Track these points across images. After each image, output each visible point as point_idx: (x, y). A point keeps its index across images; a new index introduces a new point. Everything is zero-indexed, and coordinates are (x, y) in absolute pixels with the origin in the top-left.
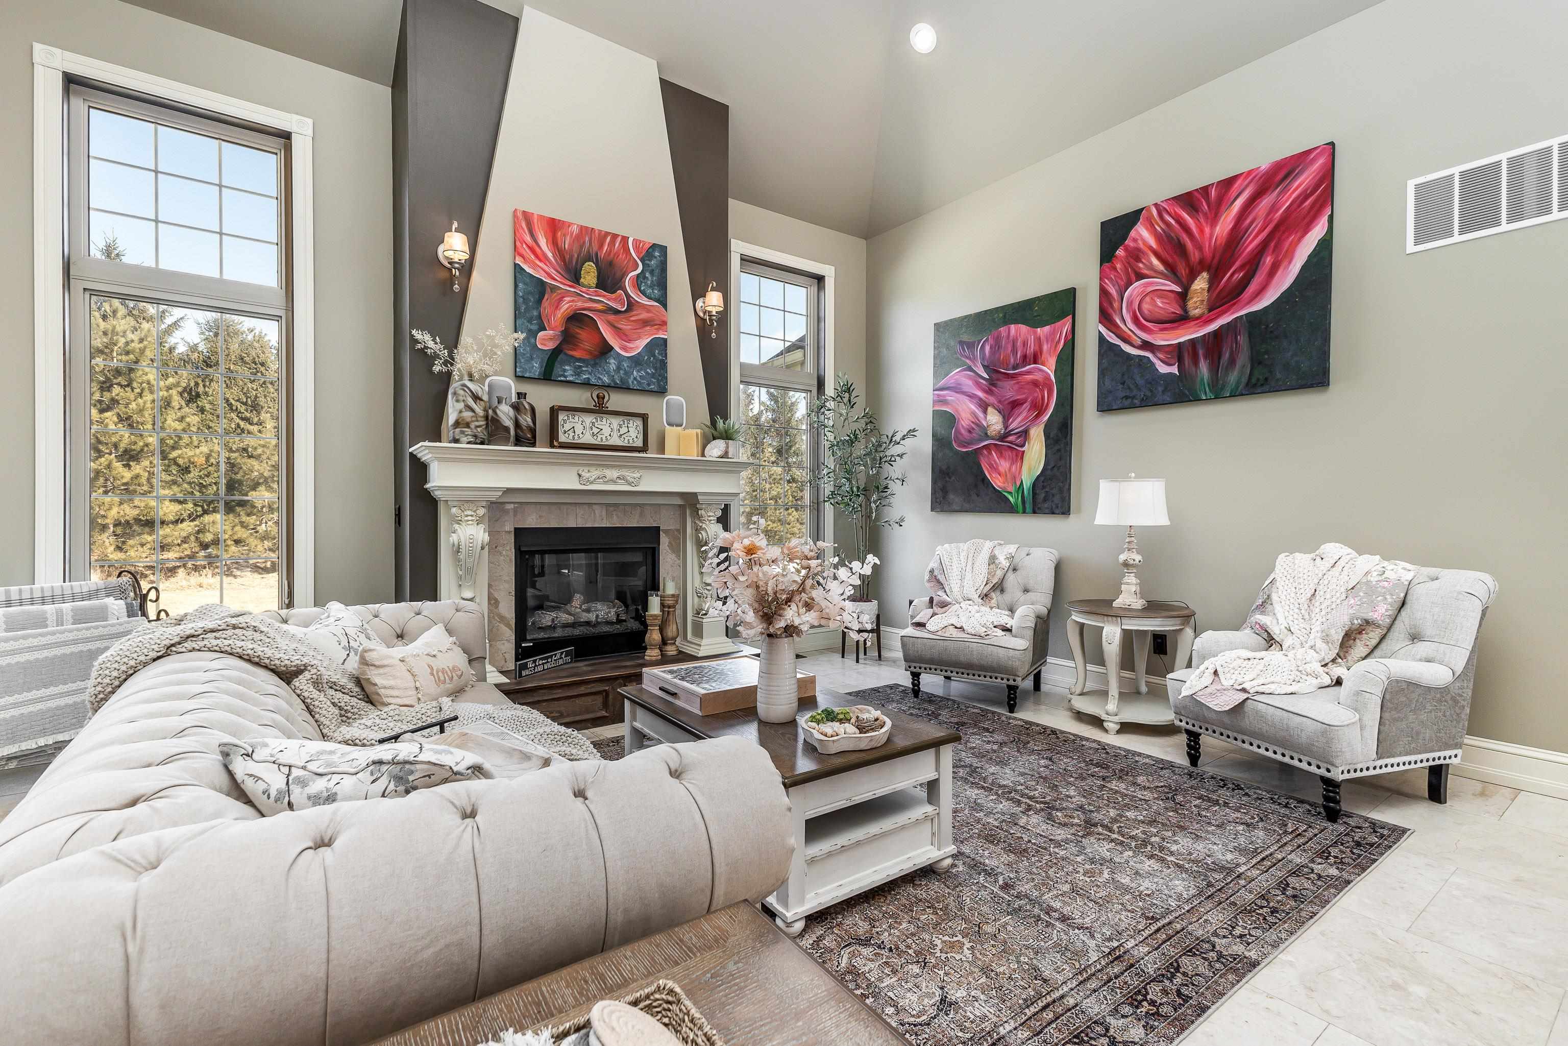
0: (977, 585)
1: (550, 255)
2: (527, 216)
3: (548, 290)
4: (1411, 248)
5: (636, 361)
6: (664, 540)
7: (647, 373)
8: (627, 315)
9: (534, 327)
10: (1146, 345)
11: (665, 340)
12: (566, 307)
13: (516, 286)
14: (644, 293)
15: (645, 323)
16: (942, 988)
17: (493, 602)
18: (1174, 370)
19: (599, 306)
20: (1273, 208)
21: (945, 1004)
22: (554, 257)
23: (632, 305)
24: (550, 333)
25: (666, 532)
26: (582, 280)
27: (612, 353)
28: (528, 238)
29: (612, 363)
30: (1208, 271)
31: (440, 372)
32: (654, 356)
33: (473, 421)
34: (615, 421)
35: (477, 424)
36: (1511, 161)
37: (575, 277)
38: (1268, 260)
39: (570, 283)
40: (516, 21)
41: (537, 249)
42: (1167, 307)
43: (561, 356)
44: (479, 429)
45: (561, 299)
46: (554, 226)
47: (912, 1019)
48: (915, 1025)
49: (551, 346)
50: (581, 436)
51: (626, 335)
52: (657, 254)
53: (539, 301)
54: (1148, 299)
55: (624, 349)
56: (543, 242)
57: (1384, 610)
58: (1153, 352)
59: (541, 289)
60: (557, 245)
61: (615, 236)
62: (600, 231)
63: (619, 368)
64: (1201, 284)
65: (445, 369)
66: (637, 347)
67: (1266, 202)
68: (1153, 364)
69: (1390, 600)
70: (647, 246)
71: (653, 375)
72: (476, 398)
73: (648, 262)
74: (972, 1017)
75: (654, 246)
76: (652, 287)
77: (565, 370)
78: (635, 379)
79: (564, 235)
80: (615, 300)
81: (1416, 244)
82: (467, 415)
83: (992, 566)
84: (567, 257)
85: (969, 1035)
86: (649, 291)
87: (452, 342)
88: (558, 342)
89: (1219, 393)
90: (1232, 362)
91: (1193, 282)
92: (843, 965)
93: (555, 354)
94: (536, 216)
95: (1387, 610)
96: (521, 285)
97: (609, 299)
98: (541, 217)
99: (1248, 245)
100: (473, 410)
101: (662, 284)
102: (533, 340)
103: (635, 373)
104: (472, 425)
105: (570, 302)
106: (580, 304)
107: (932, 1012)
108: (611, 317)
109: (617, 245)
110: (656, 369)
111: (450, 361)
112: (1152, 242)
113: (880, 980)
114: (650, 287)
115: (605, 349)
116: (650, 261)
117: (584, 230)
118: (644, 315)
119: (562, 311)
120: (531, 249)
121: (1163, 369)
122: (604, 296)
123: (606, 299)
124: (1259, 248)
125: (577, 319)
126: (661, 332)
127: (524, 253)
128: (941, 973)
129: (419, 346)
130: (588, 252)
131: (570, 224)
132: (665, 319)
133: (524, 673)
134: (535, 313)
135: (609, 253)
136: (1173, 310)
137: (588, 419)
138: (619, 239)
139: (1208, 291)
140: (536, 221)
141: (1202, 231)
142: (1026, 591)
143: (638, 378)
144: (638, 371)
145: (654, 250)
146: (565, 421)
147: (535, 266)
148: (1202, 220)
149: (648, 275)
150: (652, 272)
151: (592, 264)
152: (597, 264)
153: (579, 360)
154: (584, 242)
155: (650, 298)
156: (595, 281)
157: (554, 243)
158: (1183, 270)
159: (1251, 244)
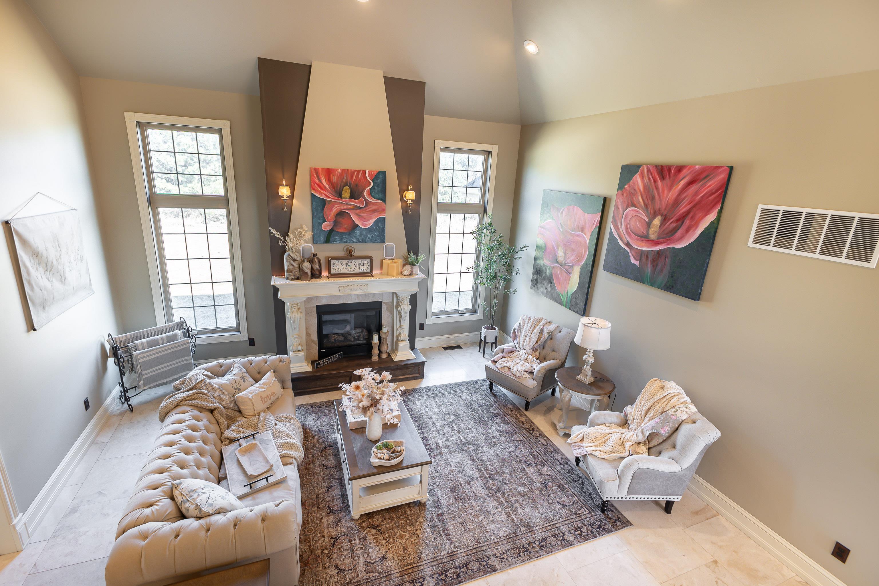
0: (531, 344)
1: (327, 186)
2: (316, 170)
3: (327, 203)
4: (750, 244)
5: (370, 230)
6: (384, 307)
7: (375, 235)
8: (365, 208)
9: (321, 221)
10: (628, 244)
11: (384, 218)
12: (335, 209)
13: (312, 204)
14: (374, 197)
15: (374, 211)
16: (386, 552)
17: (308, 334)
18: (637, 263)
19: (351, 207)
20: (696, 194)
21: (384, 558)
22: (329, 187)
23: (367, 203)
24: (328, 223)
25: (385, 303)
26: (343, 196)
27: (358, 228)
28: (317, 181)
29: (358, 233)
30: (662, 216)
31: (281, 245)
32: (378, 226)
33: (293, 270)
34: (357, 261)
35: (295, 271)
36: (808, 214)
37: (340, 195)
38: (687, 222)
39: (337, 198)
40: (309, 67)
41: (321, 185)
42: (641, 228)
43: (334, 233)
44: (296, 273)
45: (333, 207)
46: (329, 172)
47: (370, 561)
48: (369, 563)
49: (329, 228)
50: (341, 270)
51: (364, 218)
52: (381, 176)
53: (323, 209)
54: (634, 219)
55: (364, 225)
56: (324, 181)
57: (666, 430)
58: (630, 249)
59: (323, 202)
60: (331, 182)
61: (359, 171)
62: (351, 170)
63: (361, 234)
64: (657, 221)
65: (283, 244)
66: (370, 223)
67: (693, 188)
68: (629, 257)
69: (671, 426)
70: (376, 173)
71: (378, 236)
72: (294, 260)
73: (376, 181)
74: (388, 565)
75: (379, 172)
76: (378, 193)
77: (335, 239)
78: (369, 238)
79: (334, 176)
80: (359, 203)
81: (754, 243)
82: (291, 267)
83: (541, 334)
84: (335, 186)
85: (382, 571)
86: (376, 195)
87: (285, 234)
88: (332, 226)
89: (652, 284)
90: (662, 271)
91: (654, 219)
92: (363, 535)
93: (331, 231)
94: (320, 169)
95: (668, 430)
96: (314, 203)
97: (356, 203)
98: (323, 169)
99: (682, 209)
100: (293, 266)
101: (383, 191)
102: (320, 227)
103: (369, 235)
104: (293, 272)
105: (337, 207)
106: (342, 207)
107: (377, 560)
108: (357, 211)
109: (360, 176)
110: (379, 232)
111: (285, 241)
112: (641, 188)
113: (370, 544)
114: (377, 193)
115: (355, 226)
116: (377, 180)
117: (343, 171)
118: (374, 207)
119: (333, 212)
120: (319, 186)
121: (633, 261)
122: (353, 202)
123: (354, 203)
124: (685, 214)
125: (341, 214)
126: (382, 214)
127: (315, 188)
128: (390, 546)
129: (273, 234)
130: (346, 181)
131: (336, 170)
132: (384, 208)
133: (318, 366)
134: (321, 215)
135: (356, 180)
136: (643, 231)
137: (345, 262)
138: (361, 172)
139: (660, 227)
140: (320, 171)
141: (663, 191)
142: (553, 351)
143: (371, 238)
144: (371, 235)
145: (379, 175)
146: (334, 264)
147: (320, 193)
148: (665, 186)
149: (375, 188)
150: (378, 186)
151: (347, 187)
152: (350, 187)
153: (342, 233)
154: (344, 177)
155: (376, 199)
156: (349, 195)
157: (329, 180)
158: (651, 210)
159: (683, 209)
